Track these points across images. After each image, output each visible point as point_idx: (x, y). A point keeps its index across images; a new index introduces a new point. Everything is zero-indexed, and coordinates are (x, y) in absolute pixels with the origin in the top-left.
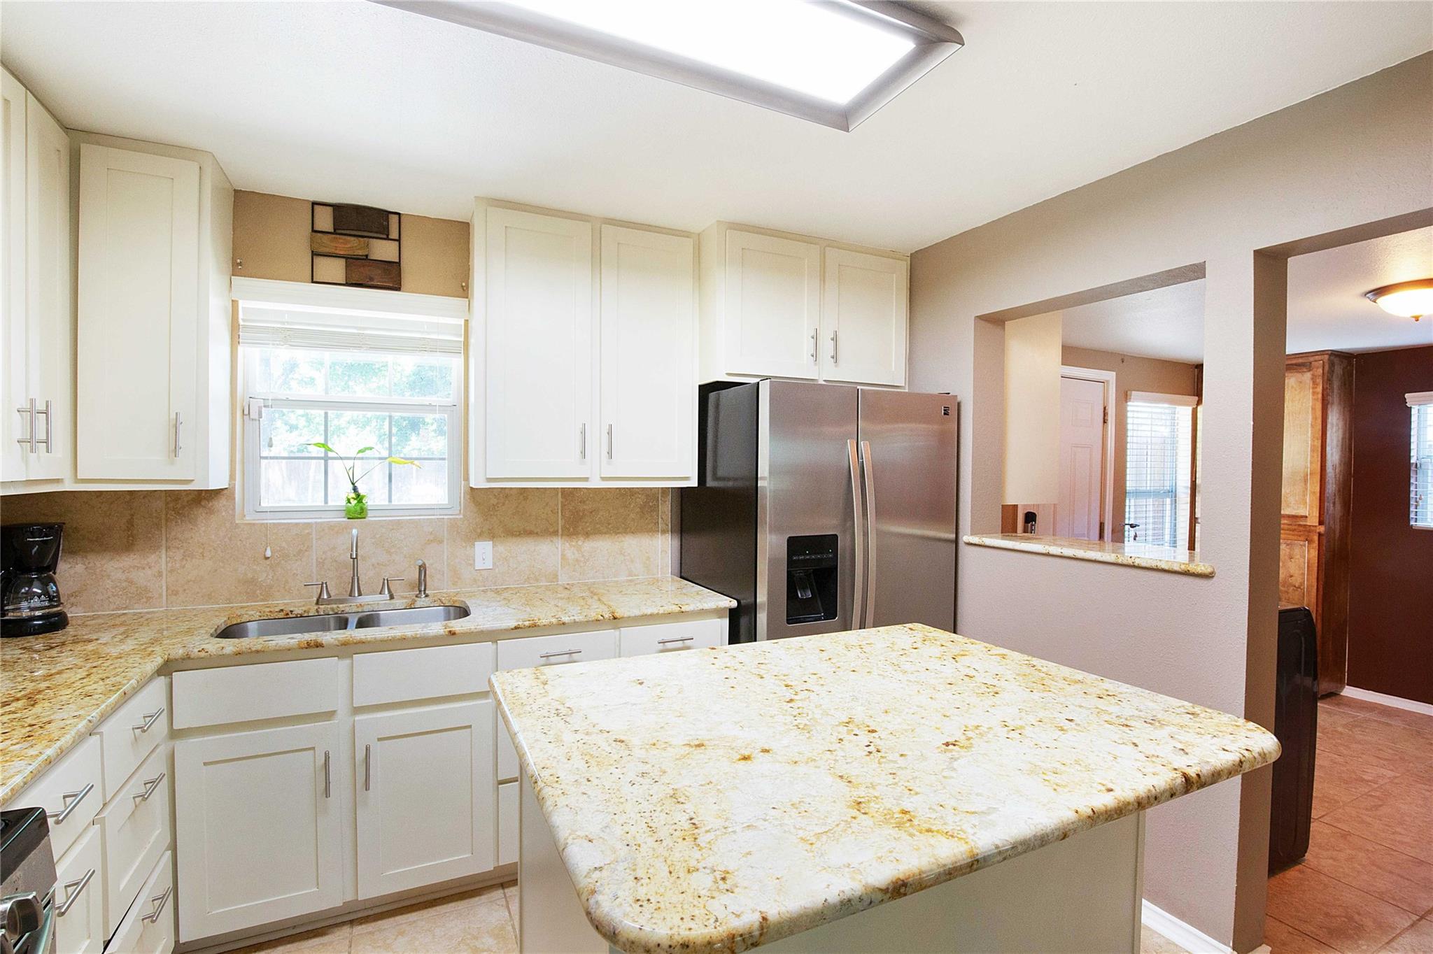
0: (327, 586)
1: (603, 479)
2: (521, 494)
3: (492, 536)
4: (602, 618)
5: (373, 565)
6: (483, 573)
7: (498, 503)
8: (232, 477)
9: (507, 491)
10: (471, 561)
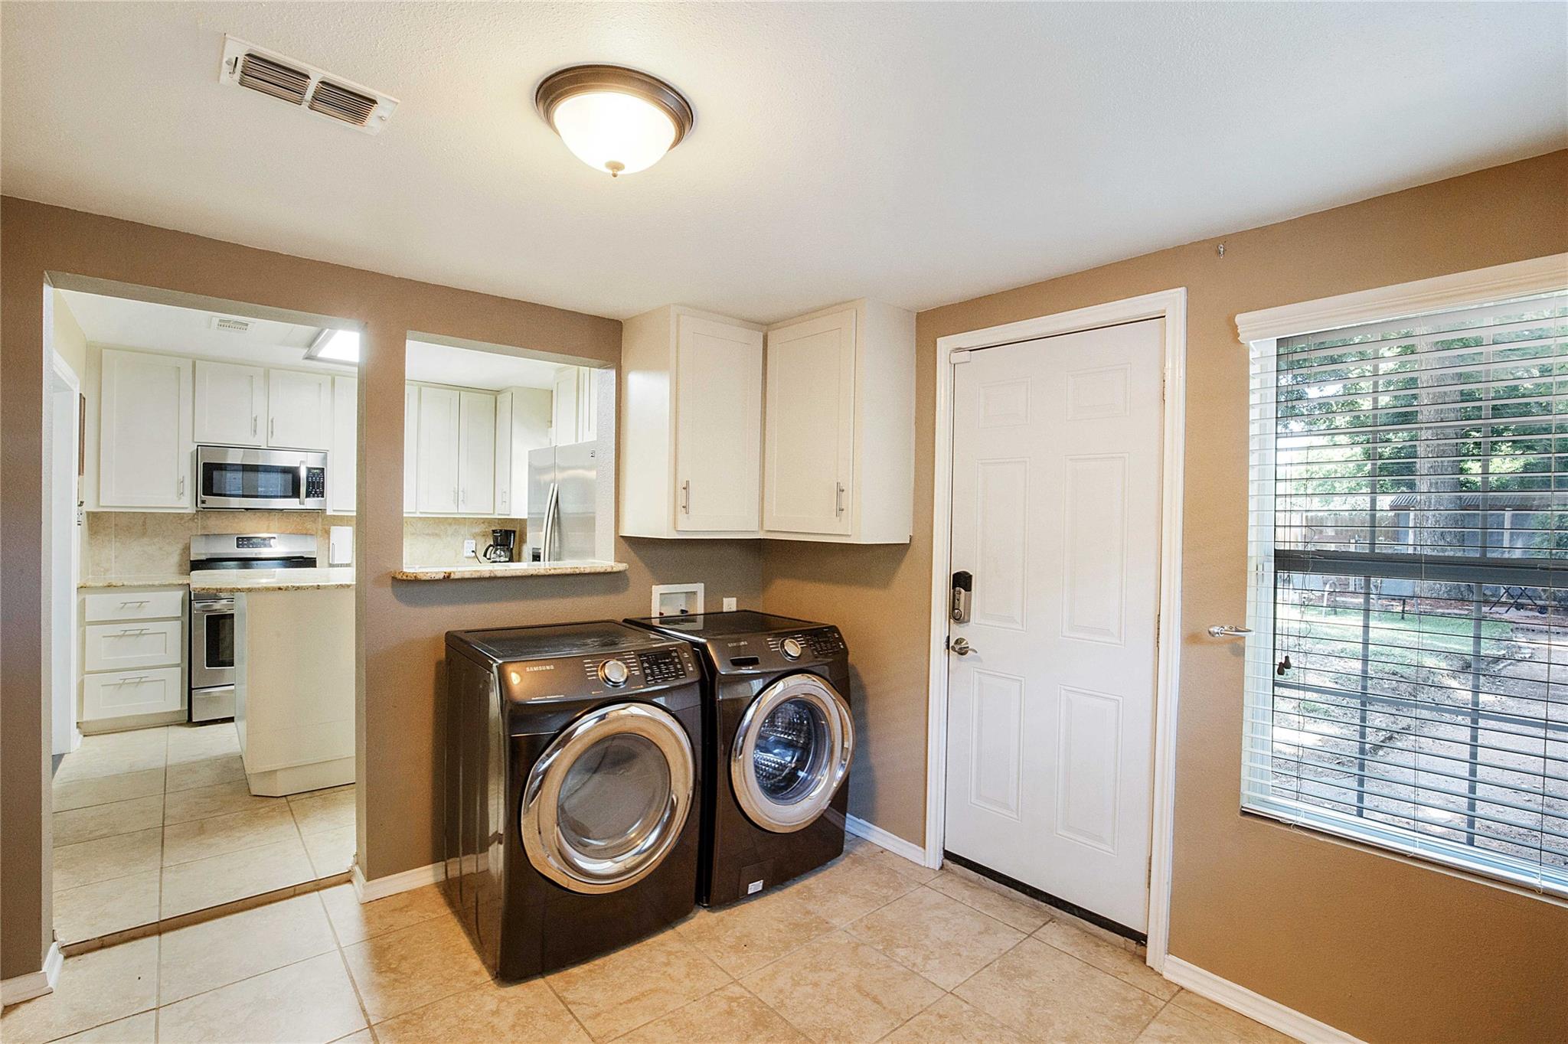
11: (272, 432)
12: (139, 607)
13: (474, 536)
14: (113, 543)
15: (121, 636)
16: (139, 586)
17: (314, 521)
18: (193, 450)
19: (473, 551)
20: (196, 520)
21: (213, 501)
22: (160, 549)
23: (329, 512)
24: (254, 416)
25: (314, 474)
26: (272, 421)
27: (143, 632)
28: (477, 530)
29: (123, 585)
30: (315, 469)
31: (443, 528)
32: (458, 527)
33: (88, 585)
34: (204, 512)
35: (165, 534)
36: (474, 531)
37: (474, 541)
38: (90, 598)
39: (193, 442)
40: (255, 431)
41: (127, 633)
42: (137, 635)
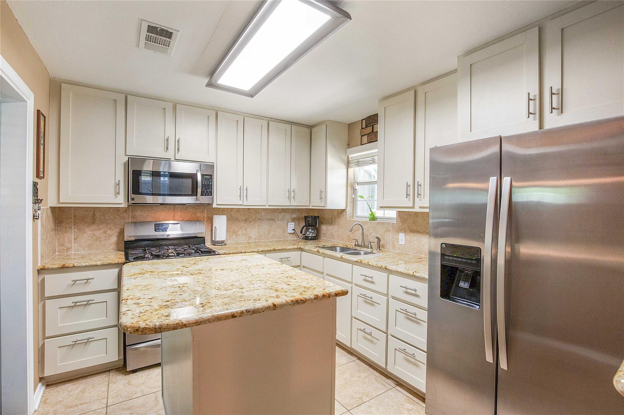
0: (357, 241)
1: (420, 207)
2: (415, 214)
3: (404, 231)
4: (381, 267)
5: (372, 237)
6: (402, 246)
7: (407, 218)
8: (347, 207)
9: (410, 213)
10: (398, 240)
11: (178, 149)
12: (86, 282)
13: (293, 220)
14: (73, 229)
15: (73, 307)
16: (86, 266)
17: (203, 212)
18: (127, 160)
19: (293, 230)
20: (128, 212)
21: (139, 199)
22: (105, 232)
23: (214, 206)
24: (166, 137)
25: (206, 179)
26: (178, 142)
27: (90, 302)
28: (295, 216)
29: (74, 266)
30: (206, 175)
31: (276, 214)
32: (284, 214)
33: (46, 267)
34: (133, 206)
35: (108, 222)
36: (293, 217)
37: (293, 223)
38: (48, 278)
39: (126, 155)
40: (167, 148)
41: (77, 304)
42: (86, 305)
